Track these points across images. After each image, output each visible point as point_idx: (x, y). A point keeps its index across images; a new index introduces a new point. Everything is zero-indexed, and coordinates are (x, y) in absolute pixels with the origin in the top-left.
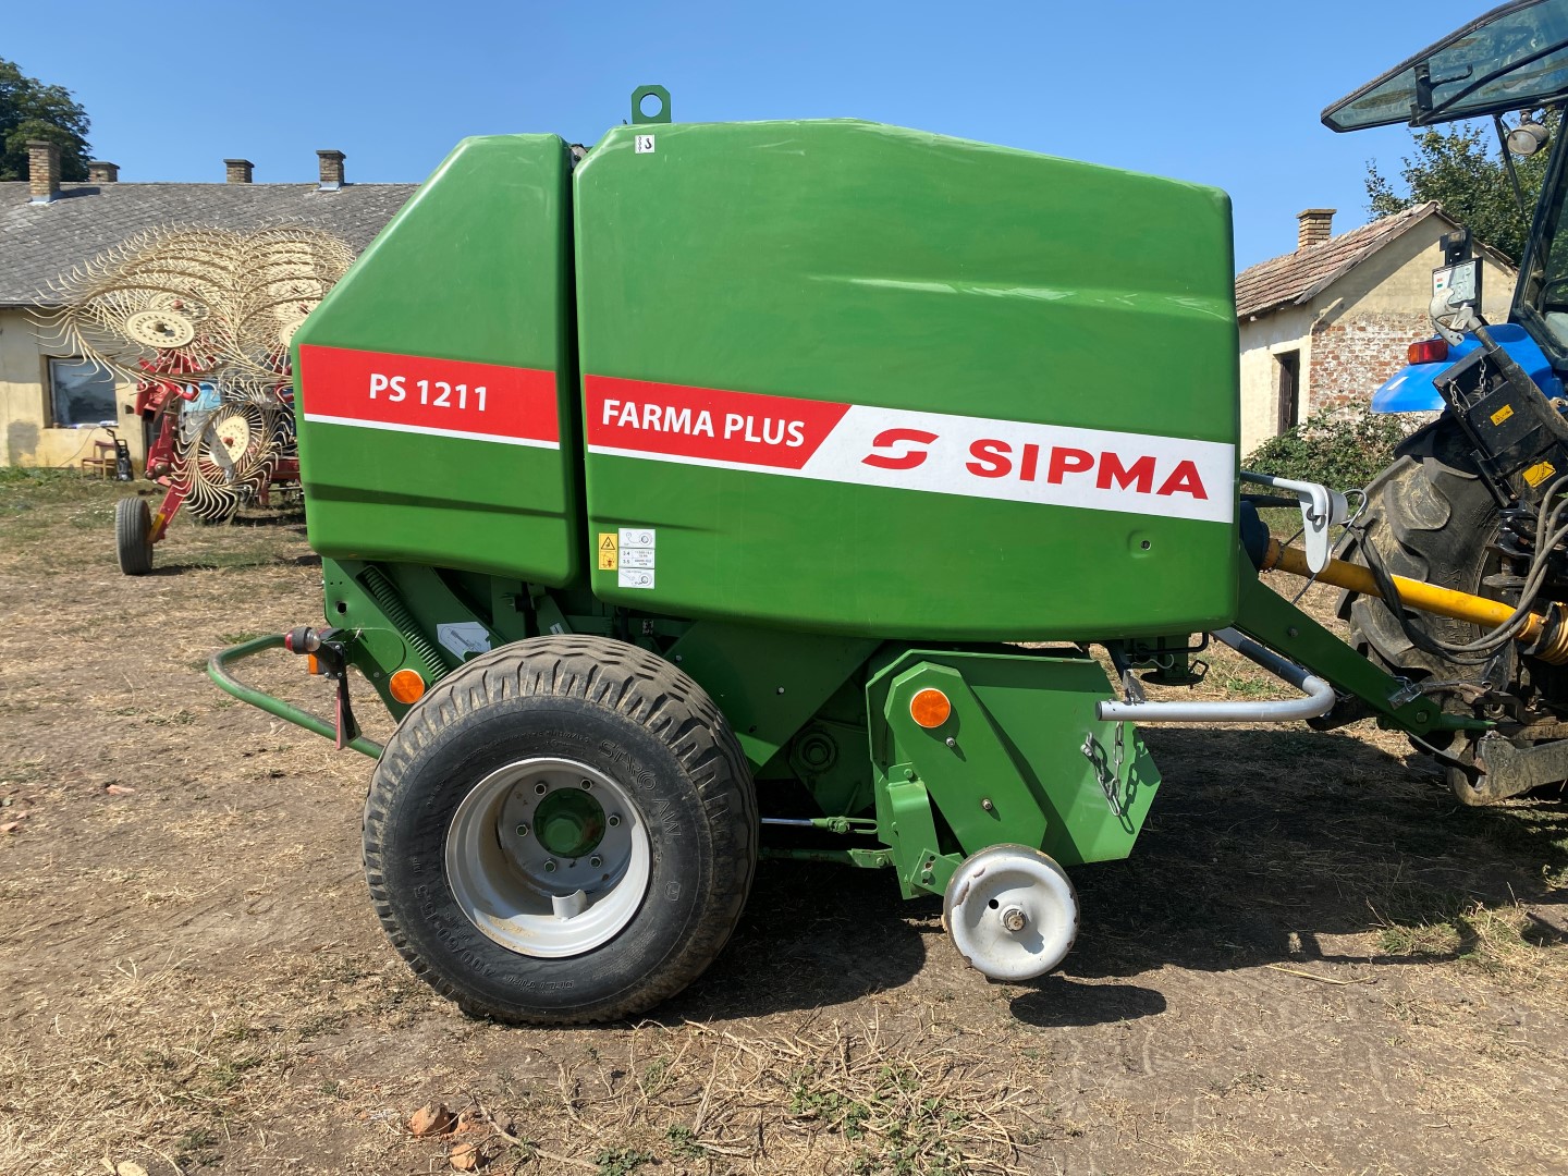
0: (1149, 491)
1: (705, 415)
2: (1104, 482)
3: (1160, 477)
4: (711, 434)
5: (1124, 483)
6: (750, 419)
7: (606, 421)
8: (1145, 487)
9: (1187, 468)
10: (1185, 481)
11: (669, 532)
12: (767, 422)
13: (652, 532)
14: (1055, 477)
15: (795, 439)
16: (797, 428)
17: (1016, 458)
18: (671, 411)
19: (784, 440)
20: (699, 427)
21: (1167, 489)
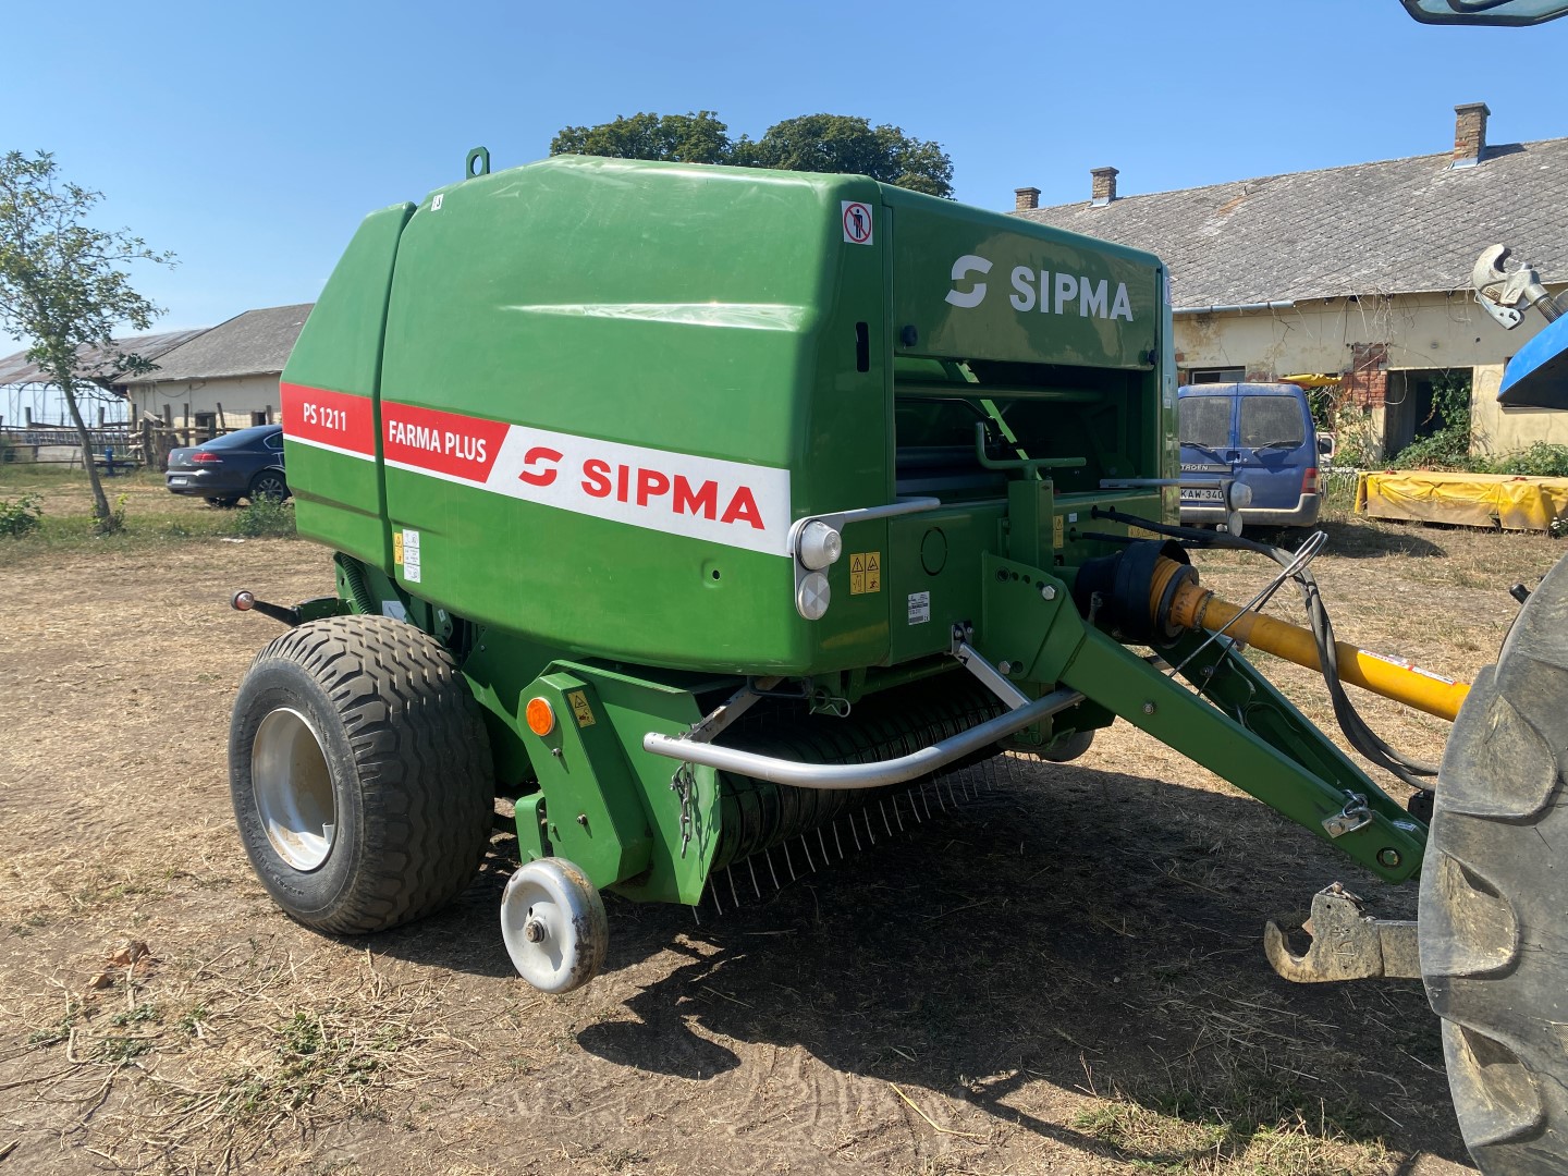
0: (714, 518)
1: (435, 433)
2: (678, 508)
3: (723, 502)
4: (439, 451)
5: (694, 510)
6: (458, 436)
7: (391, 439)
8: (710, 514)
9: (744, 495)
10: (743, 509)
11: (426, 534)
12: (466, 438)
13: (417, 533)
14: (642, 501)
15: (481, 456)
16: (482, 445)
17: (613, 477)
18: (419, 429)
19: (475, 458)
20: (433, 444)
21: (730, 516)
